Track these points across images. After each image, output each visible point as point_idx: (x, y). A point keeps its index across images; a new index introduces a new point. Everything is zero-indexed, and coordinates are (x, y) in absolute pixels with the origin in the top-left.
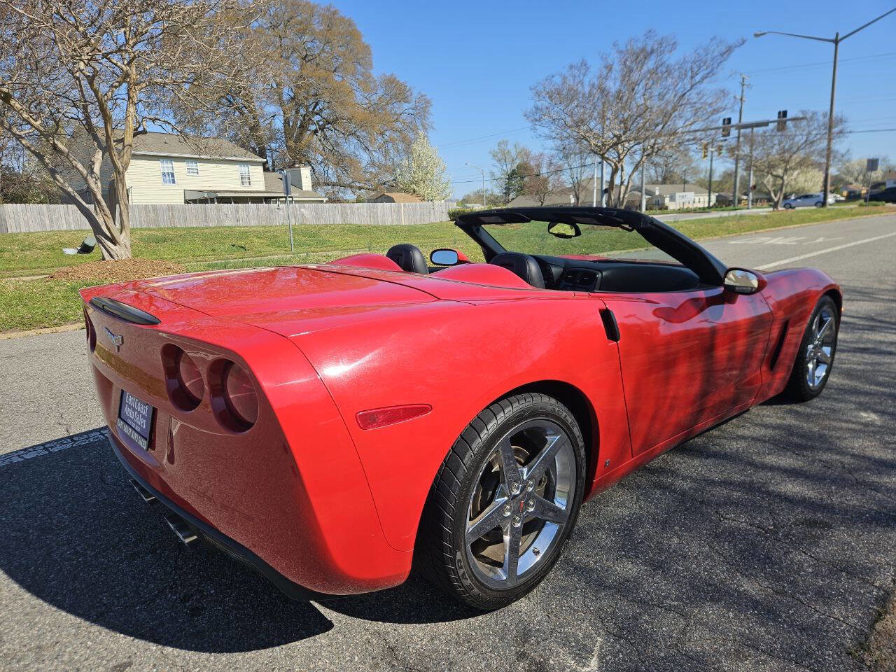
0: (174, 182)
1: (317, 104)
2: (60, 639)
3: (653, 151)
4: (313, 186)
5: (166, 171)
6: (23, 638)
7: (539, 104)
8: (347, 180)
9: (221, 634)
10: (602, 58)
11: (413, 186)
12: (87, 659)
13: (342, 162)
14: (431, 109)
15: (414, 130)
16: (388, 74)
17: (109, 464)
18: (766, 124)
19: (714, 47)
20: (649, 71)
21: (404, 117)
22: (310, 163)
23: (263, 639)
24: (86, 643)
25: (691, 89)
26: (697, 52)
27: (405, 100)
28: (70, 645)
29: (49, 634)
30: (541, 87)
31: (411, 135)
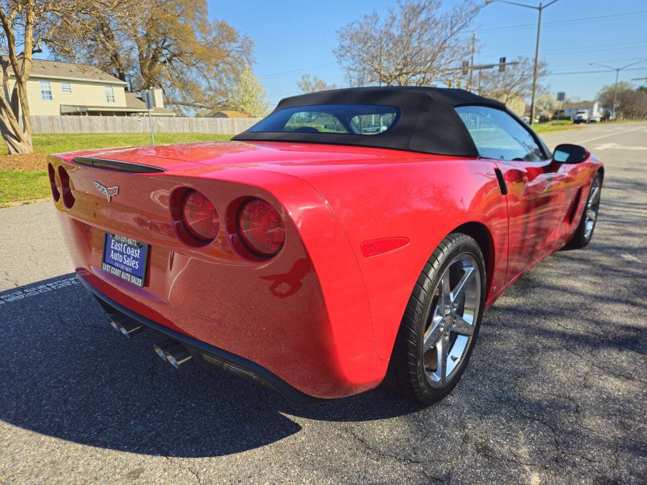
0: (51, 98)
1: (165, 41)
2: (70, 454)
3: (424, 81)
4: (164, 104)
5: (45, 89)
6: (34, 455)
7: (344, 43)
8: (190, 100)
9: (214, 439)
10: (389, 10)
11: (242, 106)
12: (101, 469)
13: (185, 85)
14: (254, 48)
15: (241, 63)
16: (220, 20)
17: (63, 309)
18: (491, 66)
19: (466, 7)
20: (422, 23)
21: (233, 53)
22: (161, 86)
23: (251, 441)
24: (96, 456)
25: (451, 35)
26: (455, 9)
27: (234, 40)
28: (81, 459)
29: (58, 451)
30: (344, 31)
31: (239, 68)
